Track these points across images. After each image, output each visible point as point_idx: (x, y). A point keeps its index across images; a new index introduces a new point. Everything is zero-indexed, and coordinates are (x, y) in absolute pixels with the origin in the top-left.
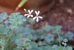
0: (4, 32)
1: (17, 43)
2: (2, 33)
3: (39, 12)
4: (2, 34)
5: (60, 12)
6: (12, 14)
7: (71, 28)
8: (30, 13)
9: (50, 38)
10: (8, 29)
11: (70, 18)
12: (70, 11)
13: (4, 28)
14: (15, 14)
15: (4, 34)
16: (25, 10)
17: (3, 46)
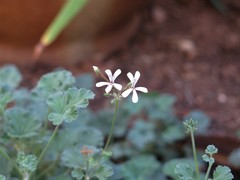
0: (27, 132)
1: (67, 162)
2: (20, 134)
3: (138, 74)
4: (20, 137)
5: (159, 50)
6: (45, 76)
7: (195, 95)
8: (112, 78)
9: (143, 132)
10: (37, 122)
11: (188, 66)
12: (187, 45)
13: (24, 120)
14: (55, 76)
15: (27, 135)
16: (95, 68)
17: (27, 173)
